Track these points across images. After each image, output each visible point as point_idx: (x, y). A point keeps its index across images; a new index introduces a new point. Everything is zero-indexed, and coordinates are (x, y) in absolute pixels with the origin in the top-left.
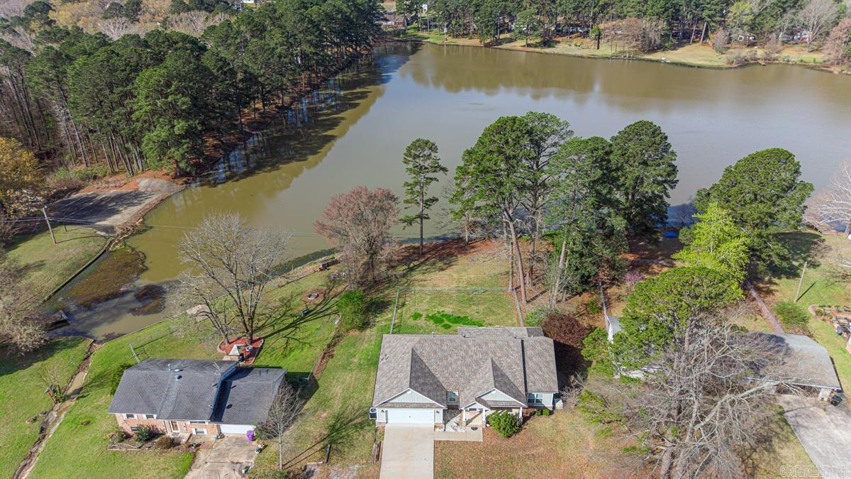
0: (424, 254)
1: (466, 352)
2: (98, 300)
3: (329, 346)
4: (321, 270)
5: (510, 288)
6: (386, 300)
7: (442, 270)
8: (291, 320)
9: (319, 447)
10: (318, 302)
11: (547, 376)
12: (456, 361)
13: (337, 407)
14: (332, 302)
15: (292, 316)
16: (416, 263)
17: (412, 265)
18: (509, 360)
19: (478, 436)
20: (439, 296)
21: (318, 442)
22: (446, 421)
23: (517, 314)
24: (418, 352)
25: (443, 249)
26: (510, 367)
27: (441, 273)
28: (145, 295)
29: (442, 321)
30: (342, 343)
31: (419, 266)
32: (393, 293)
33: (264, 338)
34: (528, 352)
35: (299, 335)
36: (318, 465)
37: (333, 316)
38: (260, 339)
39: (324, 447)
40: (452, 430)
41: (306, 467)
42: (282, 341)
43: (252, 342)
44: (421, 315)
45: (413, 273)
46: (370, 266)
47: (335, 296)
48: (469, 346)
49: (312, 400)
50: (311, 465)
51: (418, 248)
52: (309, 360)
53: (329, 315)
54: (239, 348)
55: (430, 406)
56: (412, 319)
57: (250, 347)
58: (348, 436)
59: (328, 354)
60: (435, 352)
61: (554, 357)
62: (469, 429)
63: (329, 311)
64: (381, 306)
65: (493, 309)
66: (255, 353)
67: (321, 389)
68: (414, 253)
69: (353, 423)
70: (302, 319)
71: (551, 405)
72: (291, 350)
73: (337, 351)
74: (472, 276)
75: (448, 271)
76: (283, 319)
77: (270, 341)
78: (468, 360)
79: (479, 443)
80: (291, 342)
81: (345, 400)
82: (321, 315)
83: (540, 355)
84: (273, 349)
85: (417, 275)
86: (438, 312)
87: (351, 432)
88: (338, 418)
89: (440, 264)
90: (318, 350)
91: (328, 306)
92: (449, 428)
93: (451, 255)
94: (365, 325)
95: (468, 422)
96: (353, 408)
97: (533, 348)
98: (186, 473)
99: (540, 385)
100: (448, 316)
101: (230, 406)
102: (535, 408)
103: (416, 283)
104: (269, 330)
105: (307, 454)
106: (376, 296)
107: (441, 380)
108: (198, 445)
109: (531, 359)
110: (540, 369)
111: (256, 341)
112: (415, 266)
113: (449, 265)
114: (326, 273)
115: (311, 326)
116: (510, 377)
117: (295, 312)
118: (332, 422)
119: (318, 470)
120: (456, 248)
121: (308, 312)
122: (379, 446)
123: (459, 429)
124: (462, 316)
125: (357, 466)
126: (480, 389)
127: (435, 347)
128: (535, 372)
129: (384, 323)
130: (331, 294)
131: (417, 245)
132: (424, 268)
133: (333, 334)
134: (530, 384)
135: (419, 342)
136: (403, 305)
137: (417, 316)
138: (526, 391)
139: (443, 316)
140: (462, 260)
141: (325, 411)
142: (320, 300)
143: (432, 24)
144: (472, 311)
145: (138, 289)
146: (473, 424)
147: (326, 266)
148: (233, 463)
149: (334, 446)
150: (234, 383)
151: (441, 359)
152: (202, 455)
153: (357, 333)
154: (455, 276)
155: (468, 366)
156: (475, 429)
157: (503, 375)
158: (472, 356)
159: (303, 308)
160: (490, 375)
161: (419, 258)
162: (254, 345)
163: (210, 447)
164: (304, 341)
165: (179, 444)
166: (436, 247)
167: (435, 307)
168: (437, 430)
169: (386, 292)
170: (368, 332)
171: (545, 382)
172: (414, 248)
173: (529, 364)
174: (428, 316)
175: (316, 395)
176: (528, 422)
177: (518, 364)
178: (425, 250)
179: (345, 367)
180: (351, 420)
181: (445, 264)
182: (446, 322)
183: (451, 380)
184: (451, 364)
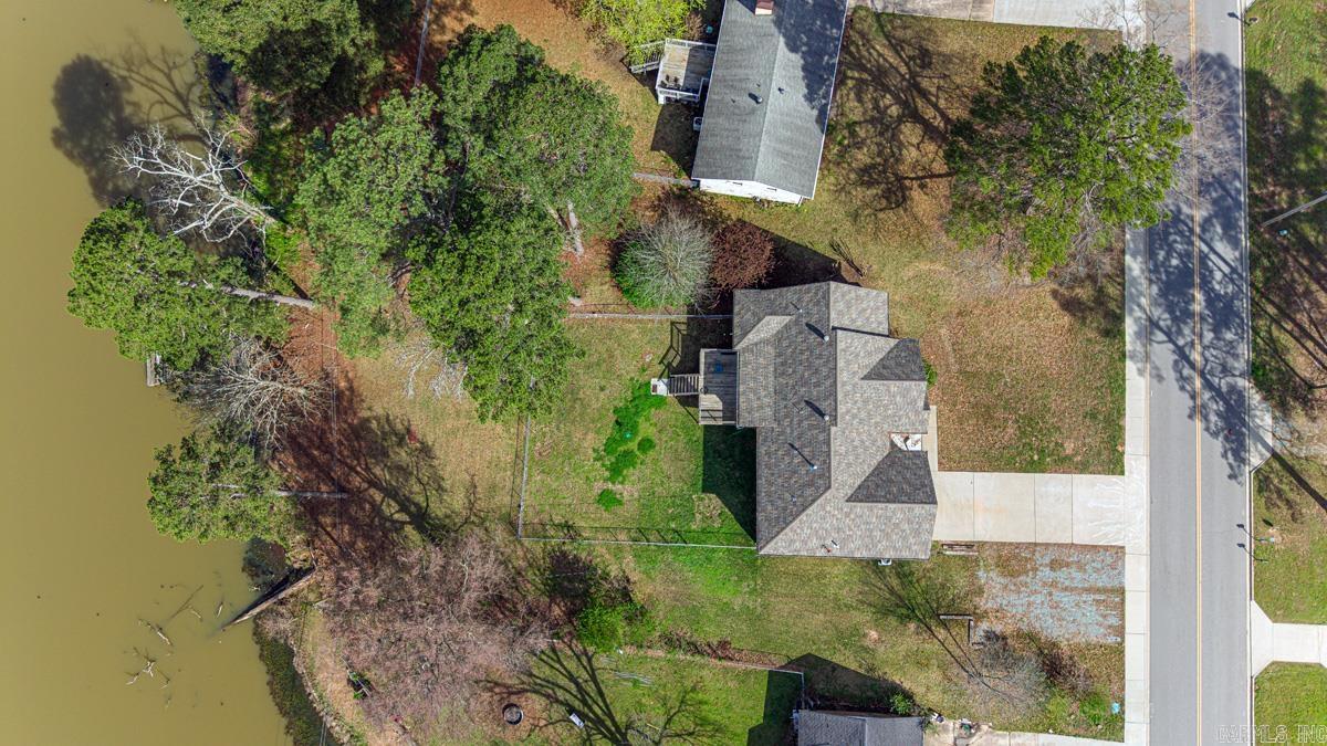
0: (343, 492)
6: (547, 564)
7: (427, 450)
9: (941, 633)
12: (859, 434)
13: (857, 617)
16: (390, 508)
17: (398, 517)
18: (862, 354)
21: (933, 634)
24: (850, 492)
26: (869, 354)
27: (439, 454)
30: (686, 631)
35: (654, 717)
37: (600, 664)
39: (943, 624)
45: (438, 513)
49: (837, 659)
51: (305, 505)
53: (591, 672)
58: (922, 593)
59: (718, 652)
60: (849, 465)
63: (581, 674)
64: (570, 570)
67: (813, 650)
69: (898, 589)
70: (597, 722)
72: (703, 722)
78: (863, 415)
80: (675, 728)
81: (842, 607)
82: (590, 688)
85: (449, 504)
87: (917, 590)
89: (400, 456)
90: (707, 672)
105: (953, 647)
107: (879, 458)
109: (853, 321)
110: (864, 310)
112: (403, 510)
113: (406, 435)
115: (626, 700)
118: (893, 621)
119: (983, 626)
121: (578, 715)
122: (951, 546)
125: (980, 573)
128: (868, 319)
129: (629, 560)
132: (416, 488)
133: (658, 652)
136: (566, 526)
137: (608, 499)
139: (610, 451)
141: (865, 635)
149: (942, 611)
154: (454, 424)
155: (870, 416)
157: (879, 366)
158: (859, 408)
159: (561, 728)
161: (362, 500)
166: (312, 465)
167: (581, 466)
171: (878, 308)
173: (858, 324)
174: (610, 479)
175: (826, 655)
179: (757, 617)
180: (894, 593)
181: (400, 444)
182: (633, 445)
183: (879, 443)
184: (862, 441)
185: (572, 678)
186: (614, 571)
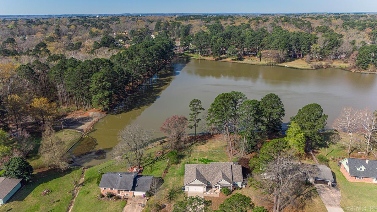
0: (196, 139)
1: (213, 169)
2: (82, 155)
3: (166, 169)
4: (160, 145)
5: (227, 151)
6: (184, 154)
7: (203, 144)
8: (152, 161)
9: (166, 199)
10: (160, 155)
11: (239, 176)
12: (210, 172)
13: (171, 187)
14: (165, 155)
15: (152, 160)
16: (193, 142)
17: (192, 143)
18: (227, 171)
19: (218, 195)
20: (202, 153)
21: (166, 197)
22: (207, 191)
23: (230, 159)
24: (198, 169)
25: (203, 137)
26: (228, 174)
27: (202, 145)
28: (98, 153)
29: (204, 161)
30: (170, 168)
31: (195, 143)
32: (186, 152)
33: (143, 167)
34: (233, 169)
35: (155, 166)
36: (167, 204)
37: (166, 160)
38: (142, 167)
39: (169, 199)
40: (209, 193)
41: (163, 204)
42: (150, 168)
43: (140, 168)
44: (197, 160)
45: (193, 146)
46: (177, 143)
47: (166, 153)
48: (214, 167)
49: (163, 185)
50: (165, 204)
51: (194, 137)
52: (159, 174)
53: (165, 159)
54: (136, 169)
55: (202, 185)
56: (193, 161)
57: (139, 169)
58: (176, 195)
59: (166, 171)
60: (203, 169)
61: (242, 170)
62: (215, 193)
63: (165, 158)
64: (182, 157)
65: (221, 157)
66: (141, 171)
67: (165, 182)
68: (192, 139)
69: (177, 192)
70: (155, 161)
71: (241, 186)
72: (153, 171)
73: (169, 171)
74: (214, 147)
75: (205, 145)
76: (149, 161)
77: (146, 168)
78: (214, 171)
79: (218, 197)
80: (153, 168)
81: (173, 185)
82: (162, 159)
83: (237, 170)
84: (147, 170)
85: (194, 146)
86: (203, 159)
87: (176, 194)
88: (172, 191)
89: (202, 143)
90: (162, 171)
91: (164, 157)
92: (208, 193)
93: (206, 139)
94: (177, 163)
95: (214, 191)
96: (176, 187)
97: (235, 168)
98: (125, 207)
99: (237, 179)
100: (206, 160)
101: (137, 186)
102: (235, 187)
103: (194, 149)
104: (144, 164)
105: (163, 201)
106: (180, 153)
107: (205, 177)
108: (127, 199)
109: (234, 171)
110: (237, 174)
111: (141, 168)
112: (193, 143)
113: (205, 143)
114: (162, 145)
115: (159, 163)
116: (228, 177)
117: (153, 158)
118: (170, 191)
119: (167, 205)
120: (208, 137)
121: (157, 159)
123: (211, 193)
124: (211, 160)
126: (218, 180)
127: (203, 167)
128: (235, 175)
129: (184, 162)
130: (164, 152)
131: (193, 136)
132: (197, 144)
133: (167, 165)
134: (234, 179)
135: (198, 165)
136: (190, 156)
137: (195, 160)
138: (233, 181)
139: (204, 160)
140: (210, 141)
141: (167, 189)
142: (161, 155)
143: (195, 51)
144: (214, 158)
145: (96, 151)
146: (216, 192)
147: (162, 143)
148: (139, 203)
149: (171, 198)
150: (138, 179)
151: (205, 171)
152: (129, 201)
153: (175, 165)
154: (208, 147)
155: (214, 173)
156: (216, 193)
157: (225, 176)
159: (155, 157)
160: (221, 176)
161: (194, 140)
162: (140, 169)
163: (131, 199)
164: (157, 167)
165: (121, 198)
166: (200, 137)
167: (201, 157)
168: (204, 193)
169: (184, 152)
170: (179, 165)
171: (239, 178)
172: (192, 137)
173: (234, 173)
174: (199, 160)
176: (234, 191)
177: (230, 173)
178: (196, 138)
179: (172, 175)
180: (176, 191)
181: (204, 143)
182: (205, 162)
183: (209, 177)
184: (208, 173)
185: (164, 158)
186: (182, 161)
